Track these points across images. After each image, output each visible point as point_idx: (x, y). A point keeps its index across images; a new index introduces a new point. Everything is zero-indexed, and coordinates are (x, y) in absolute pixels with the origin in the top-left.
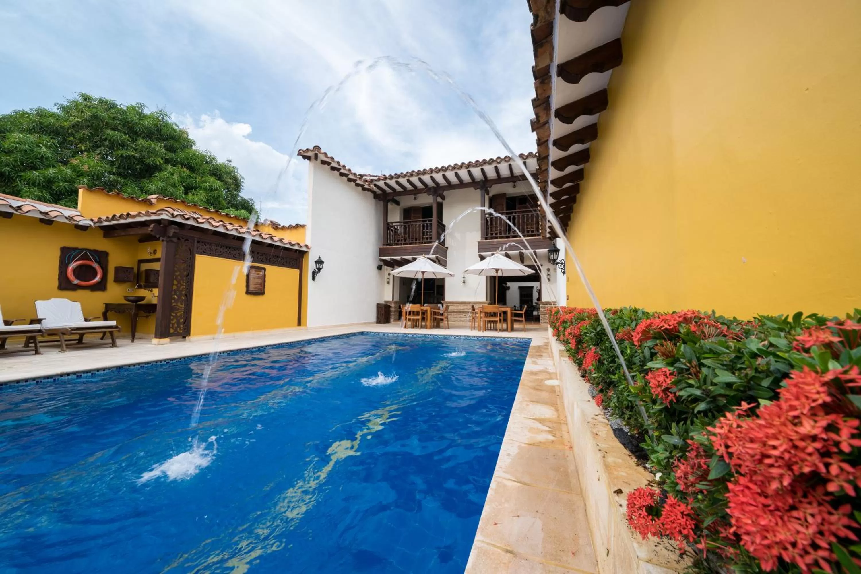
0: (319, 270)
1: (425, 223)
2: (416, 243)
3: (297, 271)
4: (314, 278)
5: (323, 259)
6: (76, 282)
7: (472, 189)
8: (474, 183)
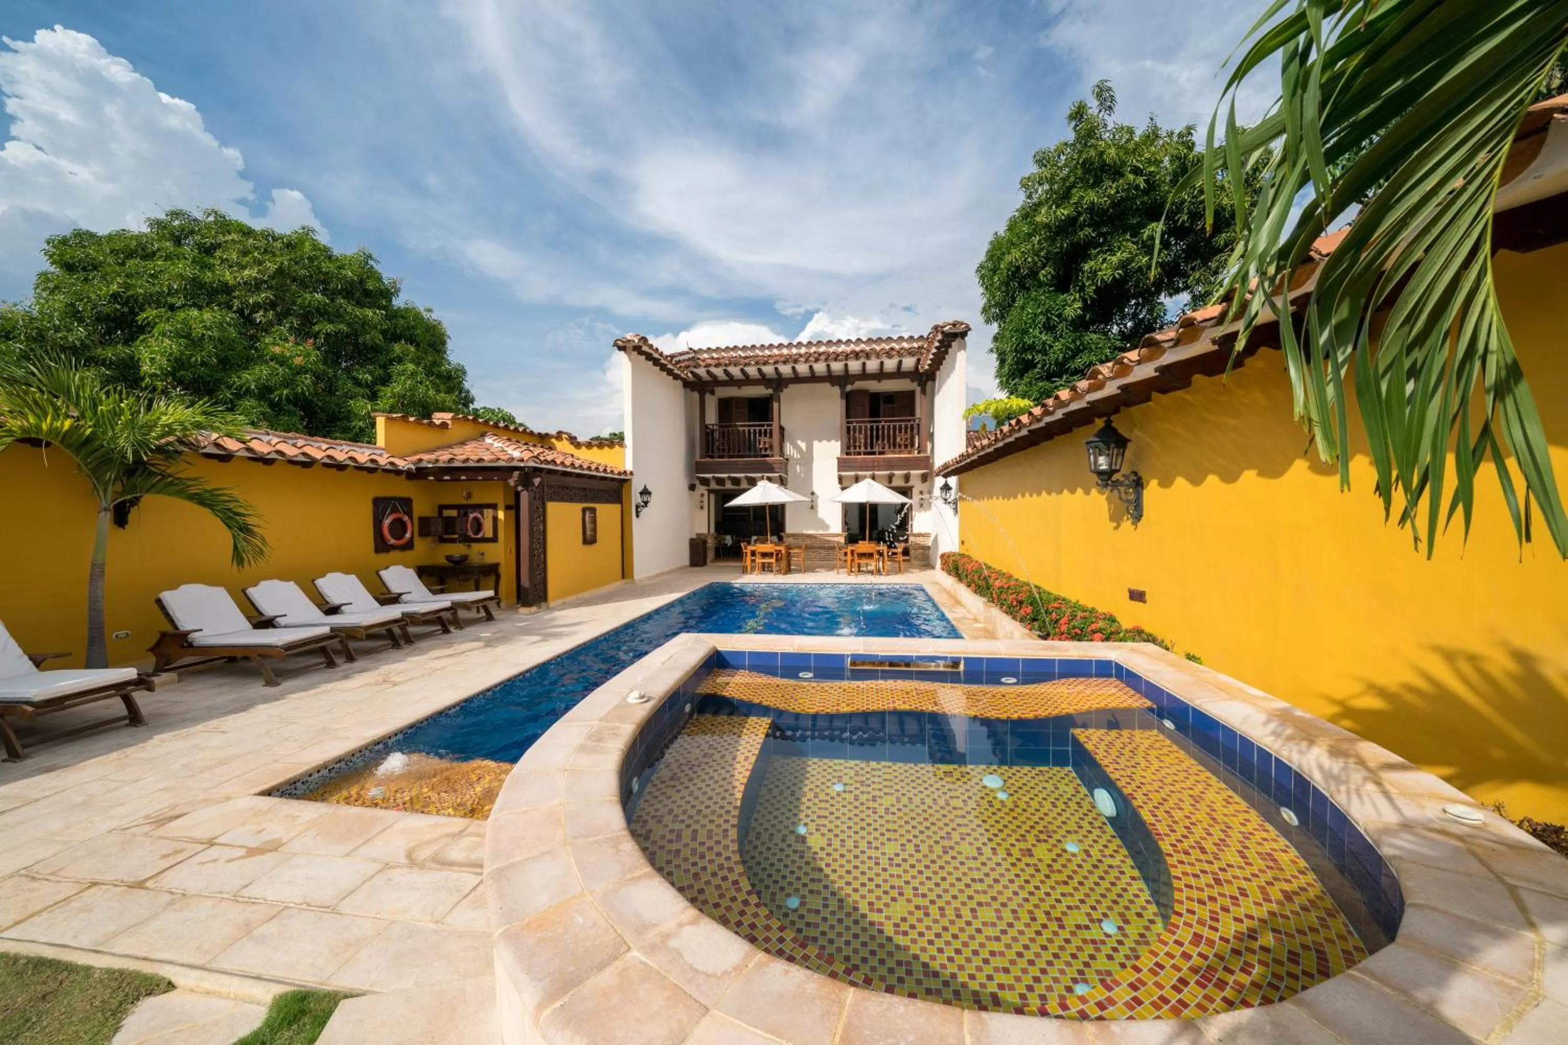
0: (646, 503)
1: (763, 429)
2: (749, 456)
3: (619, 506)
4: (638, 516)
5: (650, 488)
6: (392, 541)
7: (828, 385)
8: (830, 378)
